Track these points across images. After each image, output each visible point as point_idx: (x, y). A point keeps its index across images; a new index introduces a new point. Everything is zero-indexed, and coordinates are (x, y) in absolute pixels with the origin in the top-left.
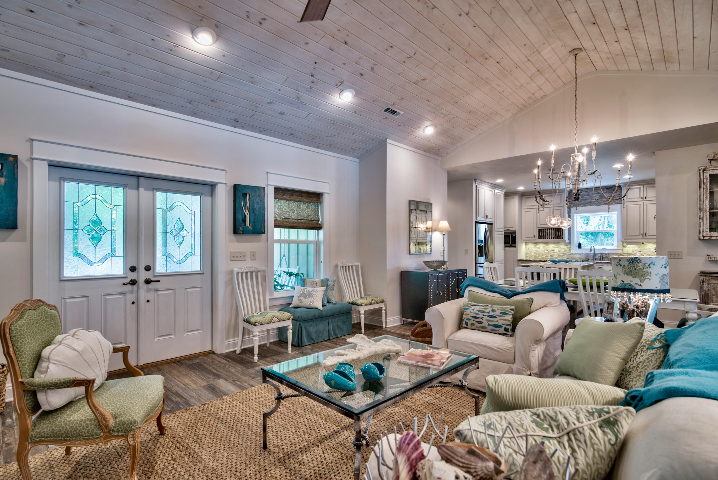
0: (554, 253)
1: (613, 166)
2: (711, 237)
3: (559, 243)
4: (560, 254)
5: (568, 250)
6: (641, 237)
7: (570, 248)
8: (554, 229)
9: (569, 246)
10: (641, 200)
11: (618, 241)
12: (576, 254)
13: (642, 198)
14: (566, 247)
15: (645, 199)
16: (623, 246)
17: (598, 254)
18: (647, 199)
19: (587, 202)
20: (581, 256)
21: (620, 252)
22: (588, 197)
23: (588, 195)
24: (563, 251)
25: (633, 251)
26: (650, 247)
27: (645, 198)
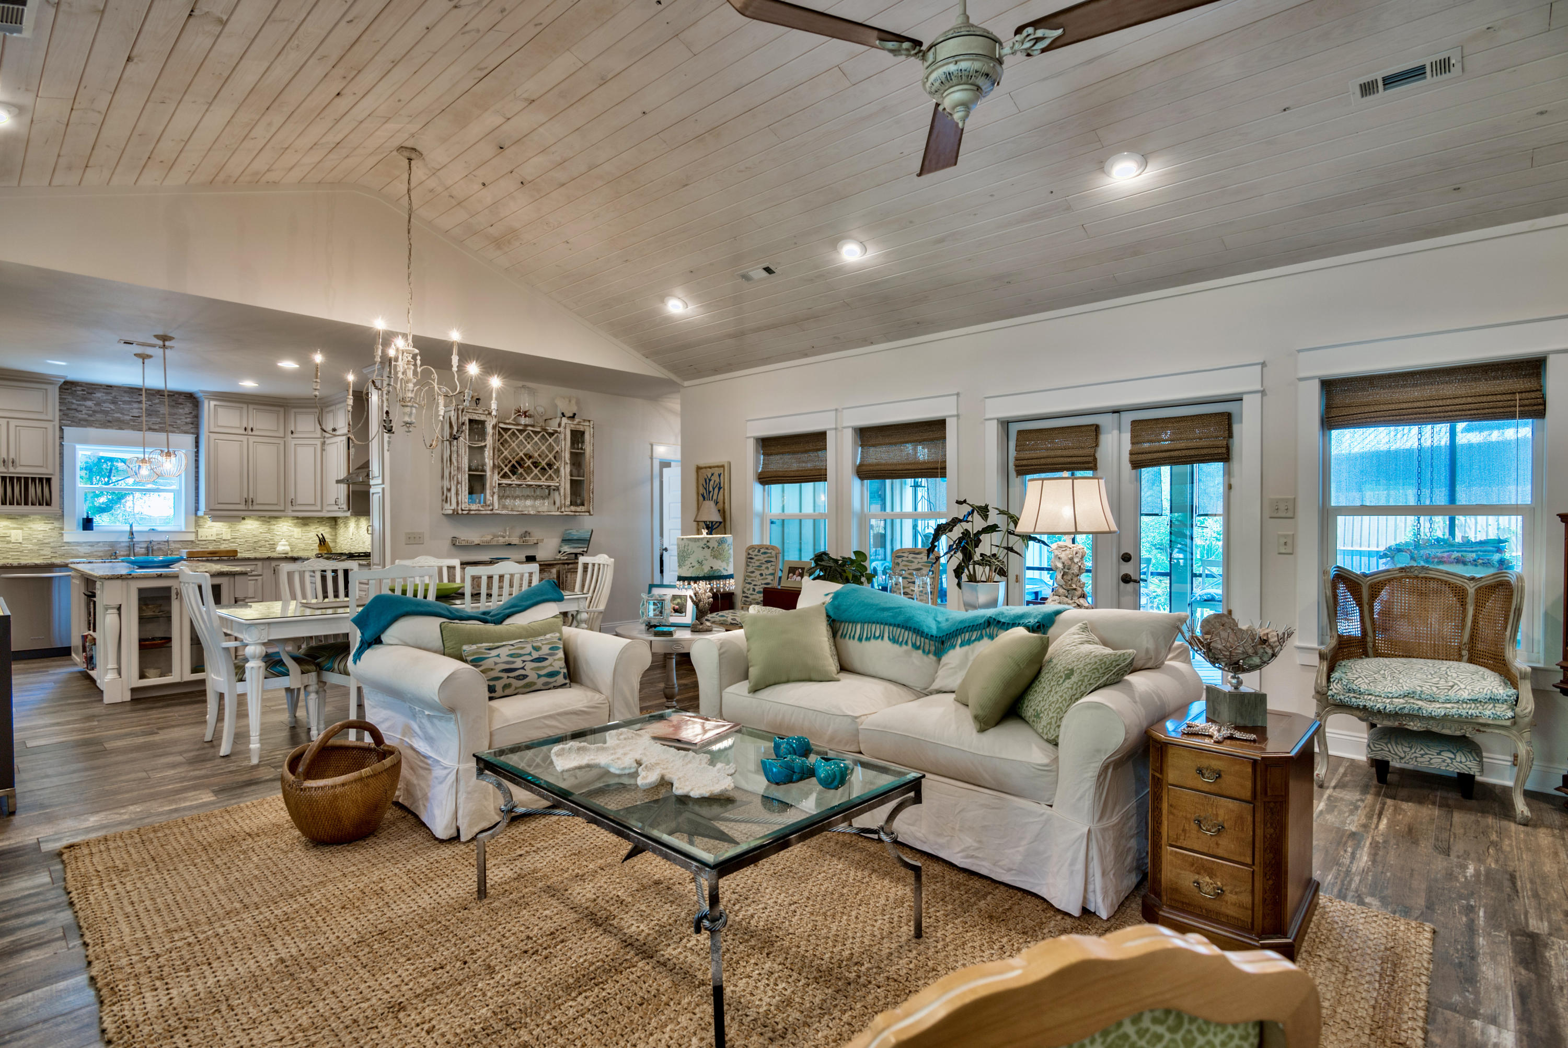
0: (9, 542)
1: (280, 364)
2: (470, 510)
3: (24, 516)
4: (30, 547)
5: (55, 534)
6: (242, 507)
7: (62, 529)
8: (19, 479)
9: (57, 524)
10: (244, 432)
11: (186, 513)
12: (79, 544)
13: (245, 429)
14: (50, 526)
15: (250, 433)
16: (197, 525)
17: (139, 542)
18: (254, 433)
19: (109, 418)
20: (95, 549)
21: (191, 537)
22: (112, 407)
23: (114, 403)
24: (40, 537)
25: (217, 535)
26: (249, 527)
27: (252, 430)
